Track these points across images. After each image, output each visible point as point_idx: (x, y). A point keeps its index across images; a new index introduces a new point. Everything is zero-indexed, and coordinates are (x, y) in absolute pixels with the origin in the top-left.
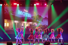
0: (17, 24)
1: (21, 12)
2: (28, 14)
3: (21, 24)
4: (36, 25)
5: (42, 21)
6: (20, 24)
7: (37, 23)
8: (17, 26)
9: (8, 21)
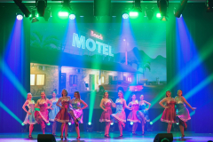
0: (71, 76)
1: (83, 38)
2: (105, 46)
3: (83, 77)
4: (129, 80)
5: (149, 68)
6: (79, 78)
7: (133, 73)
8: (71, 85)
9: (41, 68)
